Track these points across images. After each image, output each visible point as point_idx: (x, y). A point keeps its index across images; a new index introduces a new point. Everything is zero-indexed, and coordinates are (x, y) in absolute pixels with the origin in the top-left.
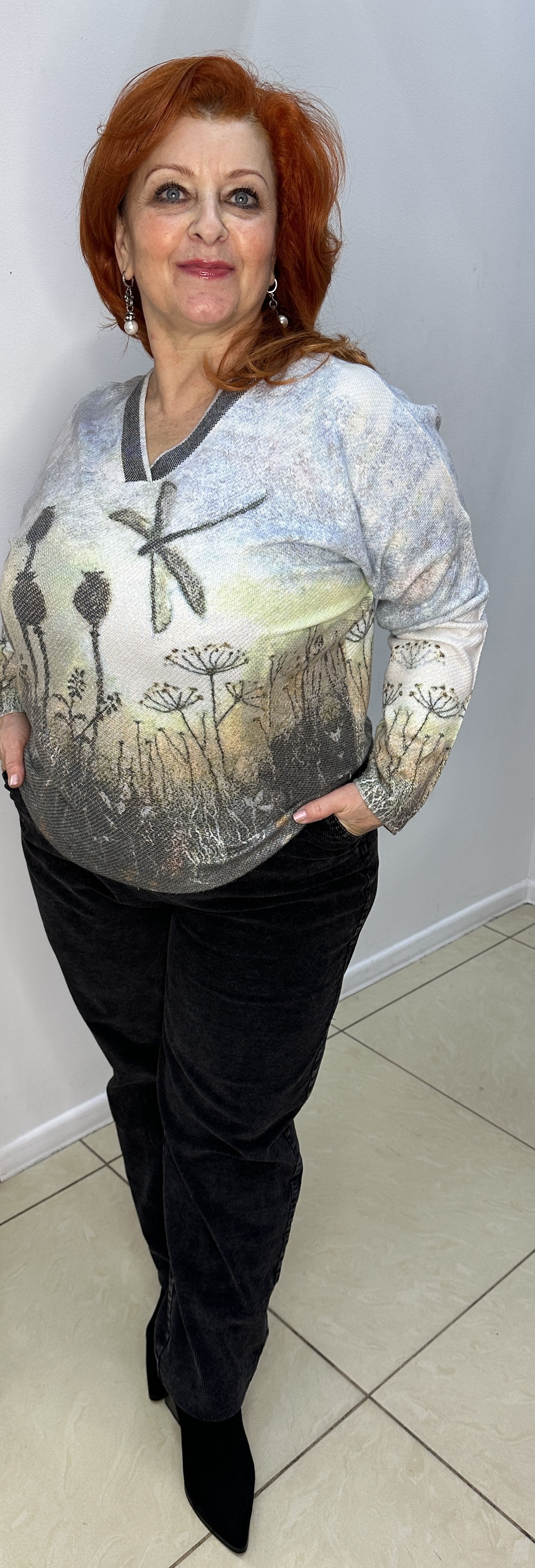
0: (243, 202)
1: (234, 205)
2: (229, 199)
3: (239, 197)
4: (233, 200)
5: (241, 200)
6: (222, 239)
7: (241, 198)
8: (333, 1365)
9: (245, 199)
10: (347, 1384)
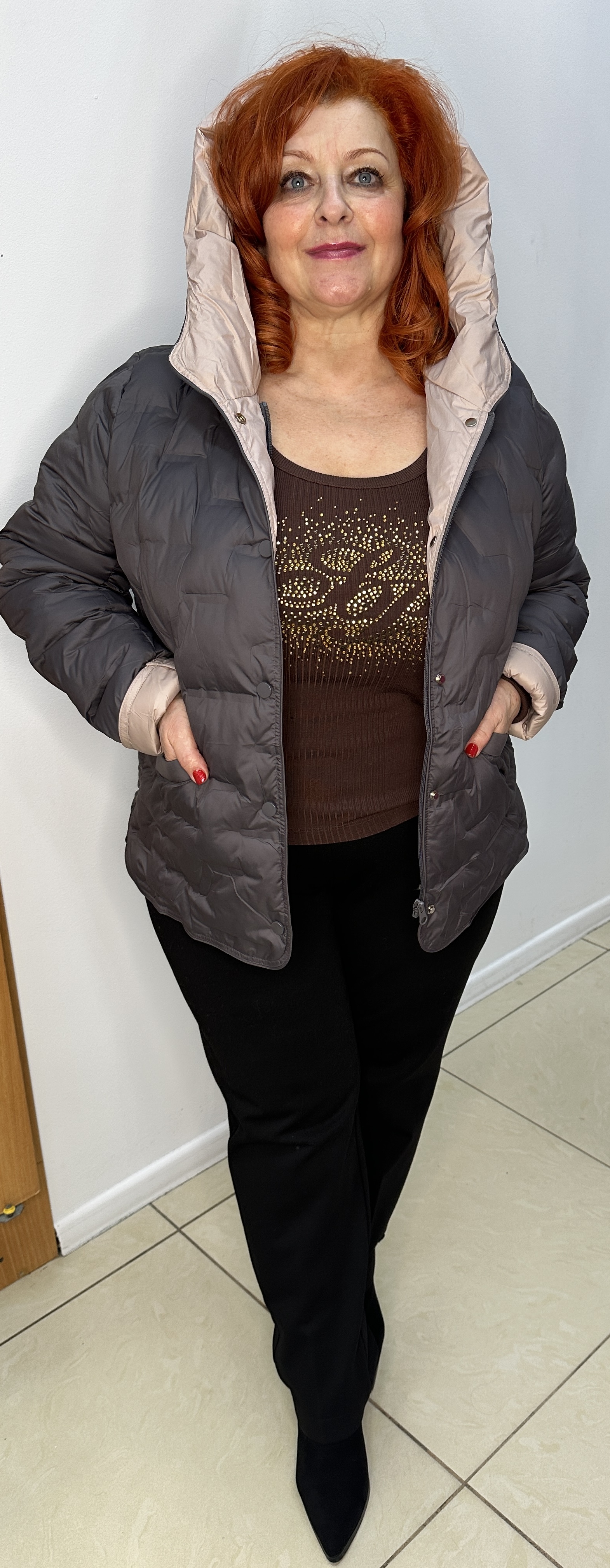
0: (367, 181)
1: (358, 185)
2: (352, 180)
3: (362, 177)
4: (357, 180)
5: (364, 179)
6: (347, 220)
7: (365, 177)
8: (426, 1449)
9: (368, 179)
10: (442, 1471)
